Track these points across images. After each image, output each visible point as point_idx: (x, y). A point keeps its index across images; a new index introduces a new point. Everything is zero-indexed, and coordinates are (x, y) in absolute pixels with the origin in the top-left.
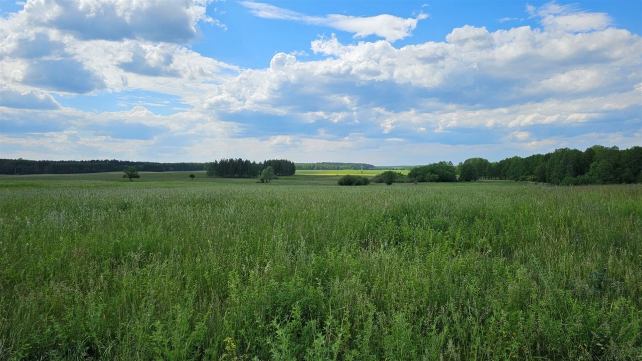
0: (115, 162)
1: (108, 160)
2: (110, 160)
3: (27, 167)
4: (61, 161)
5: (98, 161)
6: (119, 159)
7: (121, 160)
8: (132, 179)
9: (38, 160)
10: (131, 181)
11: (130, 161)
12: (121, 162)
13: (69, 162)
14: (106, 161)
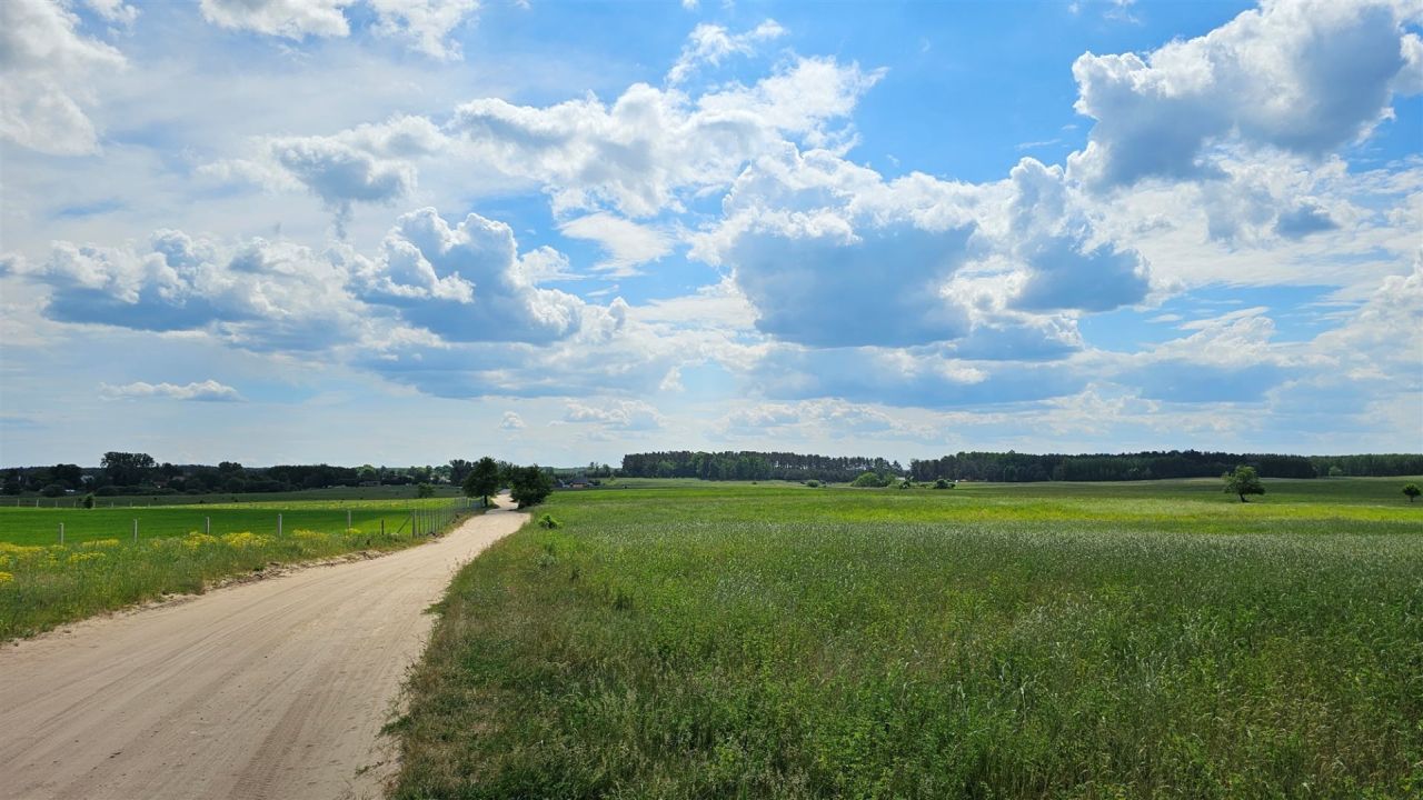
0: (1192, 455)
1: (1177, 452)
2: (1181, 451)
3: (1024, 468)
4: (1082, 456)
5: (1155, 453)
6: (1202, 449)
7: (1207, 451)
8: (1246, 497)
9: (1041, 455)
10: (1244, 501)
11: (1228, 453)
12: (1207, 455)
13: (1097, 456)
14: (1174, 453)
